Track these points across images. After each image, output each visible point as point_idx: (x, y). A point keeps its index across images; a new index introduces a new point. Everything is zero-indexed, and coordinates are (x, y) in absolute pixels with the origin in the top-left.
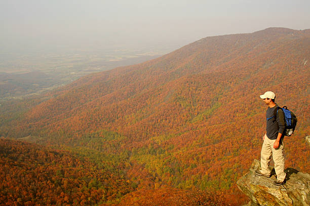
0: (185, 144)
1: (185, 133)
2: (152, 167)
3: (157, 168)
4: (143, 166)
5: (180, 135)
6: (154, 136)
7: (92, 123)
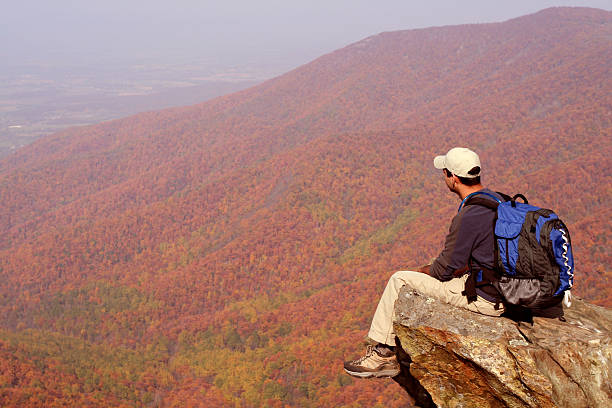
0: (323, 320)
1: (322, 292)
2: (232, 384)
3: (246, 385)
4: (207, 381)
5: (308, 296)
6: (238, 298)
7: (71, 263)
